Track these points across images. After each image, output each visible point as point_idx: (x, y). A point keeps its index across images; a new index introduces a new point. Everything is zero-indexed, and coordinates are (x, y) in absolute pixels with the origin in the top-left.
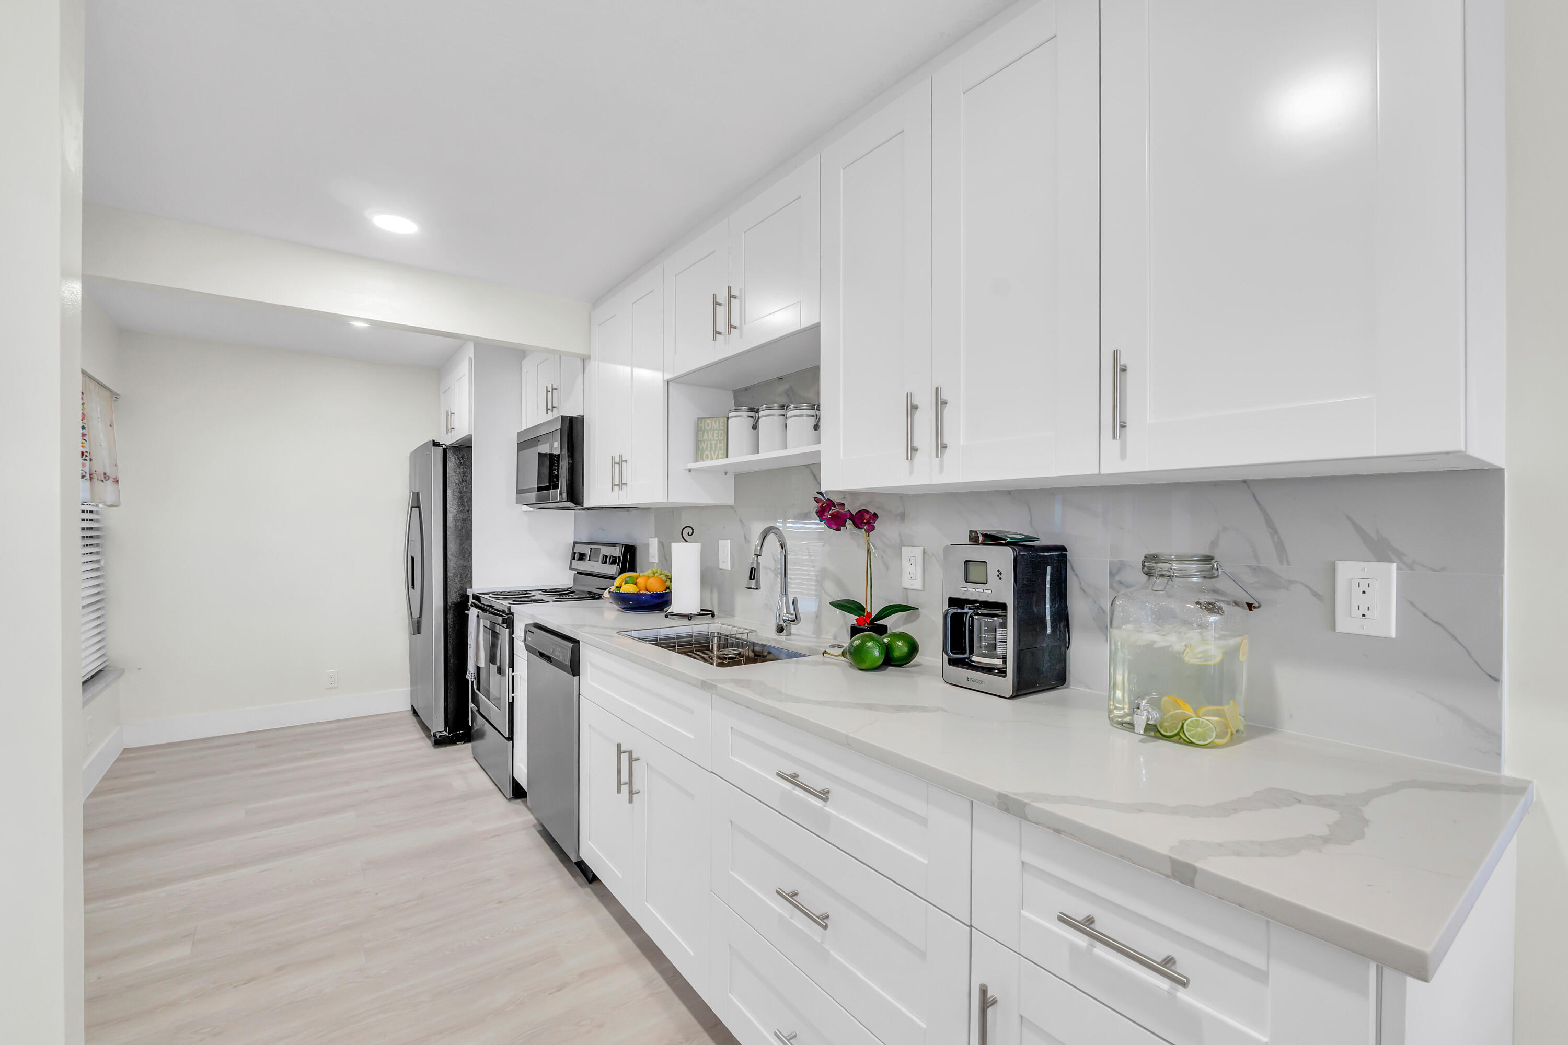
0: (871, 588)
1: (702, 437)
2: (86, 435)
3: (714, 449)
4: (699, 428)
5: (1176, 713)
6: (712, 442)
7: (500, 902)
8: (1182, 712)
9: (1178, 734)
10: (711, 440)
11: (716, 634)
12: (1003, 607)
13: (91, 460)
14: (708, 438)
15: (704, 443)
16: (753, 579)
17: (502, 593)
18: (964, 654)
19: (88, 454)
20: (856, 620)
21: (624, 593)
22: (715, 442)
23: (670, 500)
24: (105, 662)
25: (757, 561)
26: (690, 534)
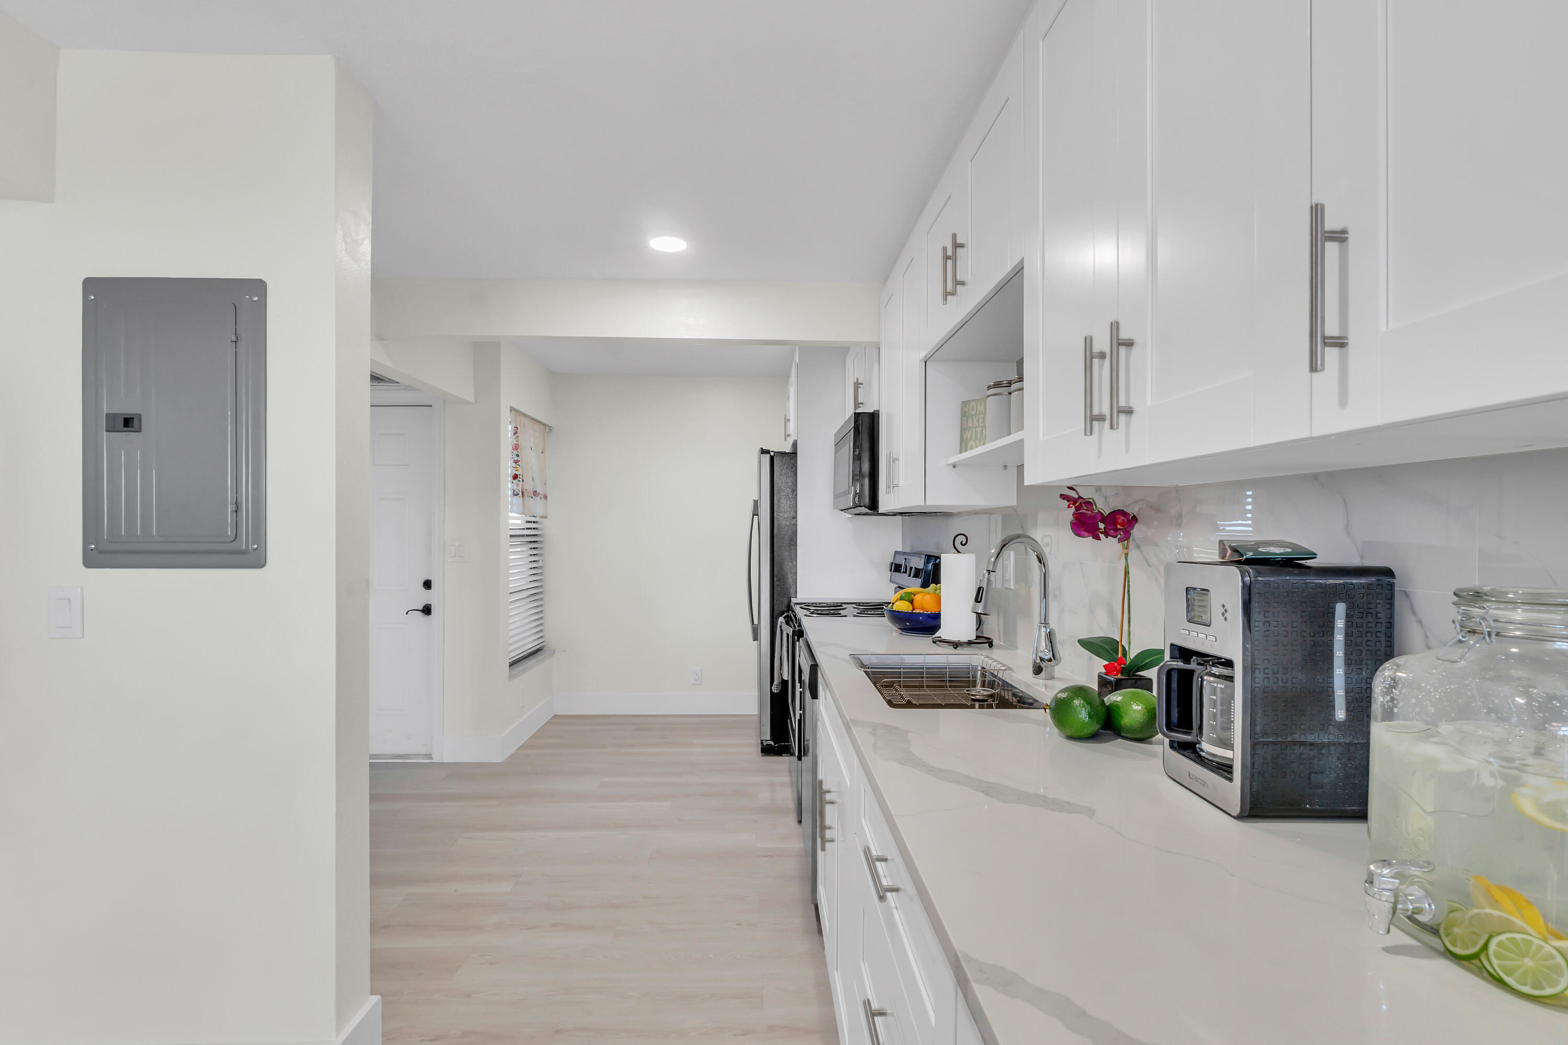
0: (1129, 623)
1: (966, 424)
2: (519, 461)
3: (979, 438)
4: (966, 412)
5: (1488, 915)
6: (977, 429)
7: (739, 924)
8: (1499, 917)
9: (1476, 956)
10: (976, 427)
11: (979, 668)
12: (1229, 664)
13: (523, 481)
14: (973, 425)
15: (969, 431)
16: (980, 602)
17: (814, 605)
18: (1188, 733)
19: (521, 477)
20: (1105, 666)
21: (898, 611)
22: (980, 429)
23: (927, 504)
24: (542, 643)
25: (988, 580)
26: (964, 543)
